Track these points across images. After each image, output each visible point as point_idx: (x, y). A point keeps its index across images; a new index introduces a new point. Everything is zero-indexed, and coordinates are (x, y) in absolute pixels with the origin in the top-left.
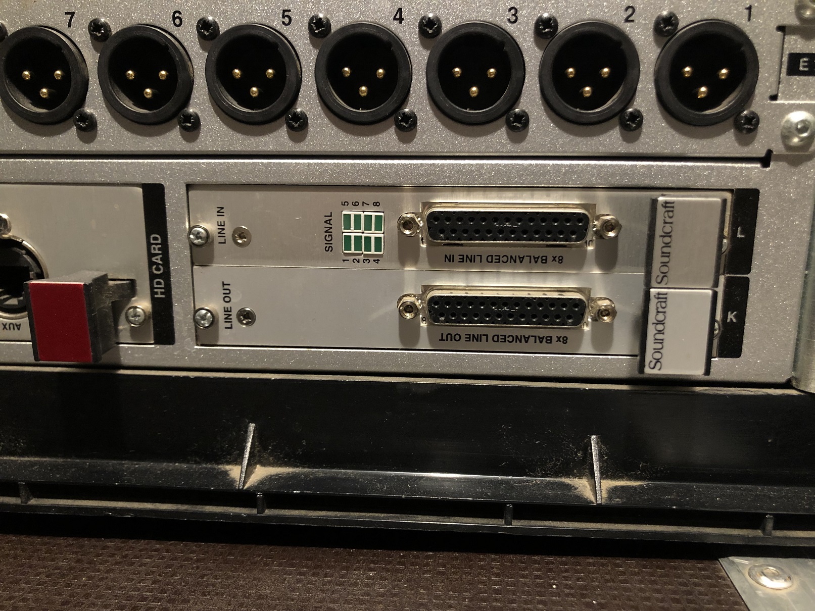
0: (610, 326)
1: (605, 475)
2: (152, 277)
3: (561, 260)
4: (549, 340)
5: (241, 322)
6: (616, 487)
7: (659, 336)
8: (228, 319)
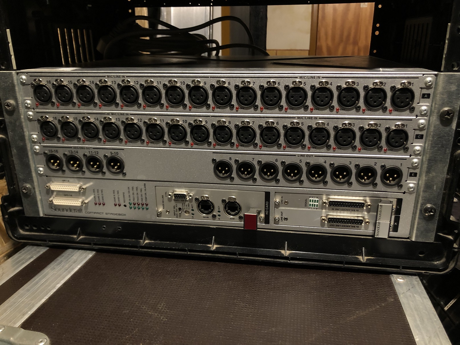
0: (368, 225)
1: (366, 256)
2: (265, 210)
3: (358, 211)
4: (354, 227)
5: (285, 220)
6: (368, 259)
7: (378, 230)
8: (282, 219)
